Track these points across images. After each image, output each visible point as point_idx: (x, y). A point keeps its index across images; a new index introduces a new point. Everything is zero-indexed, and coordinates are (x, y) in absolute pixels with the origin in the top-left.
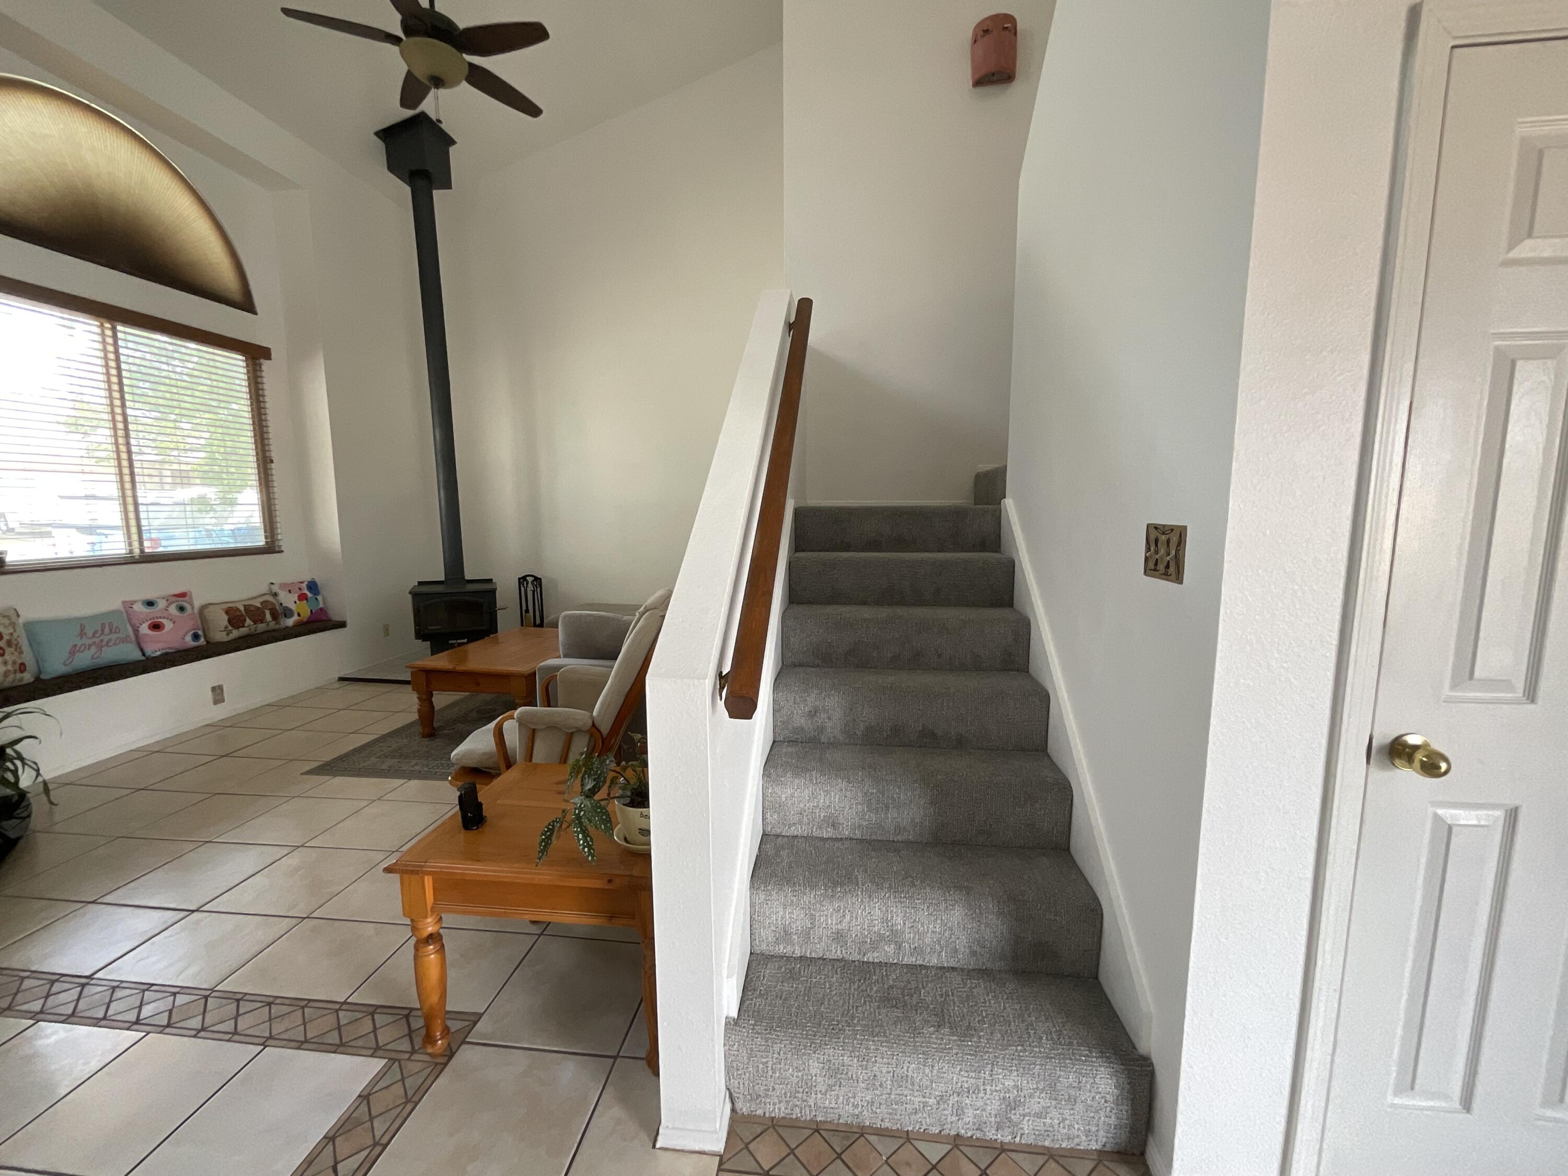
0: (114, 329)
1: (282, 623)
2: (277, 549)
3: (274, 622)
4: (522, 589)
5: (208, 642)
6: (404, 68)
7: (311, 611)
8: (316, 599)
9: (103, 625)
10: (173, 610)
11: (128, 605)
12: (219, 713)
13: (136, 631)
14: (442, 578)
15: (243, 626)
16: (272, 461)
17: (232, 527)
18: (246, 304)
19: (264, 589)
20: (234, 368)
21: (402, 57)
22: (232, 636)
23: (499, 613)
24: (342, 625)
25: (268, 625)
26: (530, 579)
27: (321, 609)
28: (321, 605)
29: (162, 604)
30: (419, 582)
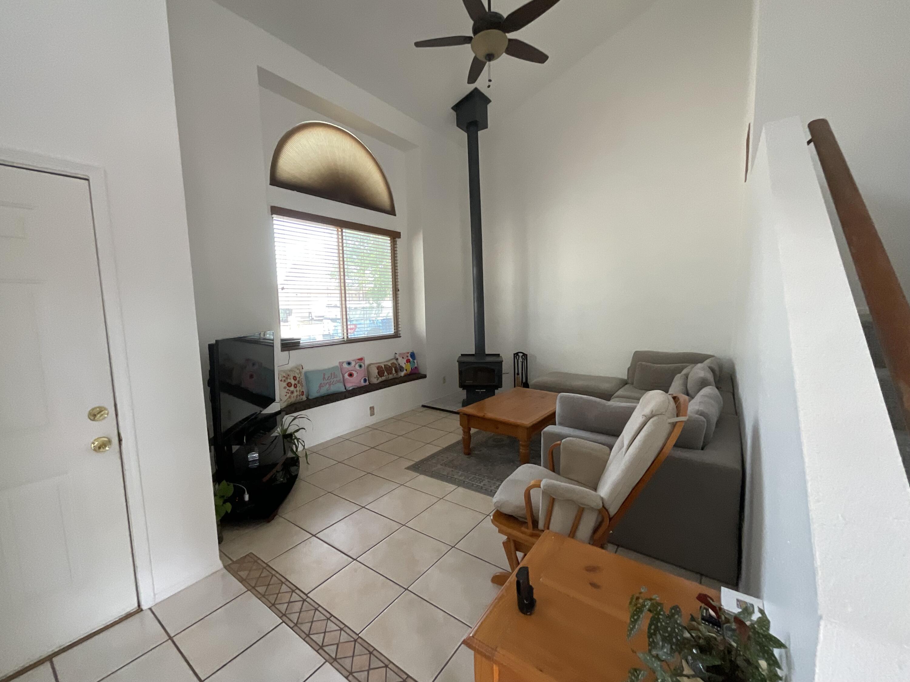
0: (342, 231)
1: (399, 374)
2: (399, 336)
3: (396, 374)
4: (516, 360)
5: (370, 383)
6: (473, 55)
7: (411, 368)
8: (414, 362)
9: (331, 374)
10: (357, 367)
11: (341, 363)
12: (372, 420)
13: (343, 377)
14: (473, 352)
15: (384, 376)
16: (398, 290)
17: (382, 318)
18: (392, 212)
19: (392, 357)
20: (386, 244)
21: (472, 49)
22: (378, 381)
23: (503, 376)
24: (424, 376)
25: (393, 375)
26: (521, 355)
27: (416, 367)
28: (416, 365)
29: (353, 363)
30: (462, 355)
